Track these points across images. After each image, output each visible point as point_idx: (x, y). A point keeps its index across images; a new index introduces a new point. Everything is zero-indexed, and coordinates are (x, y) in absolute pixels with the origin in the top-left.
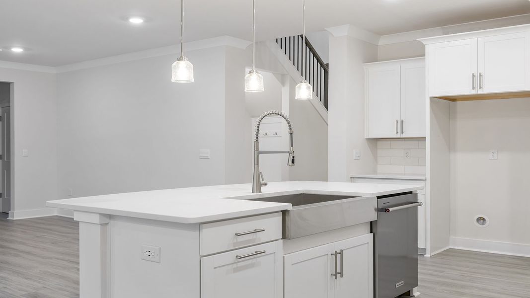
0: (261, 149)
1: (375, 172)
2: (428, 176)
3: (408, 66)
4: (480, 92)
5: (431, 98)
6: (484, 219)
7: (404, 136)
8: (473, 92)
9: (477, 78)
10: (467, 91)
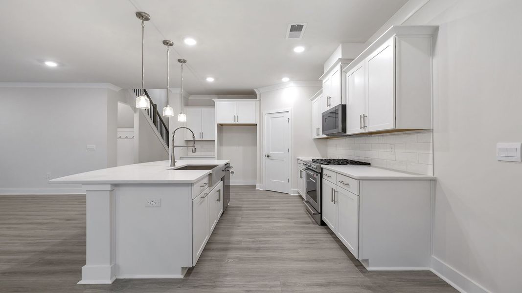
0: (175, 145)
1: (188, 155)
2: (216, 156)
3: (205, 110)
4: (237, 123)
5: (217, 124)
6: (233, 172)
7: (203, 139)
8: (234, 123)
9: (236, 118)
10: (232, 122)
